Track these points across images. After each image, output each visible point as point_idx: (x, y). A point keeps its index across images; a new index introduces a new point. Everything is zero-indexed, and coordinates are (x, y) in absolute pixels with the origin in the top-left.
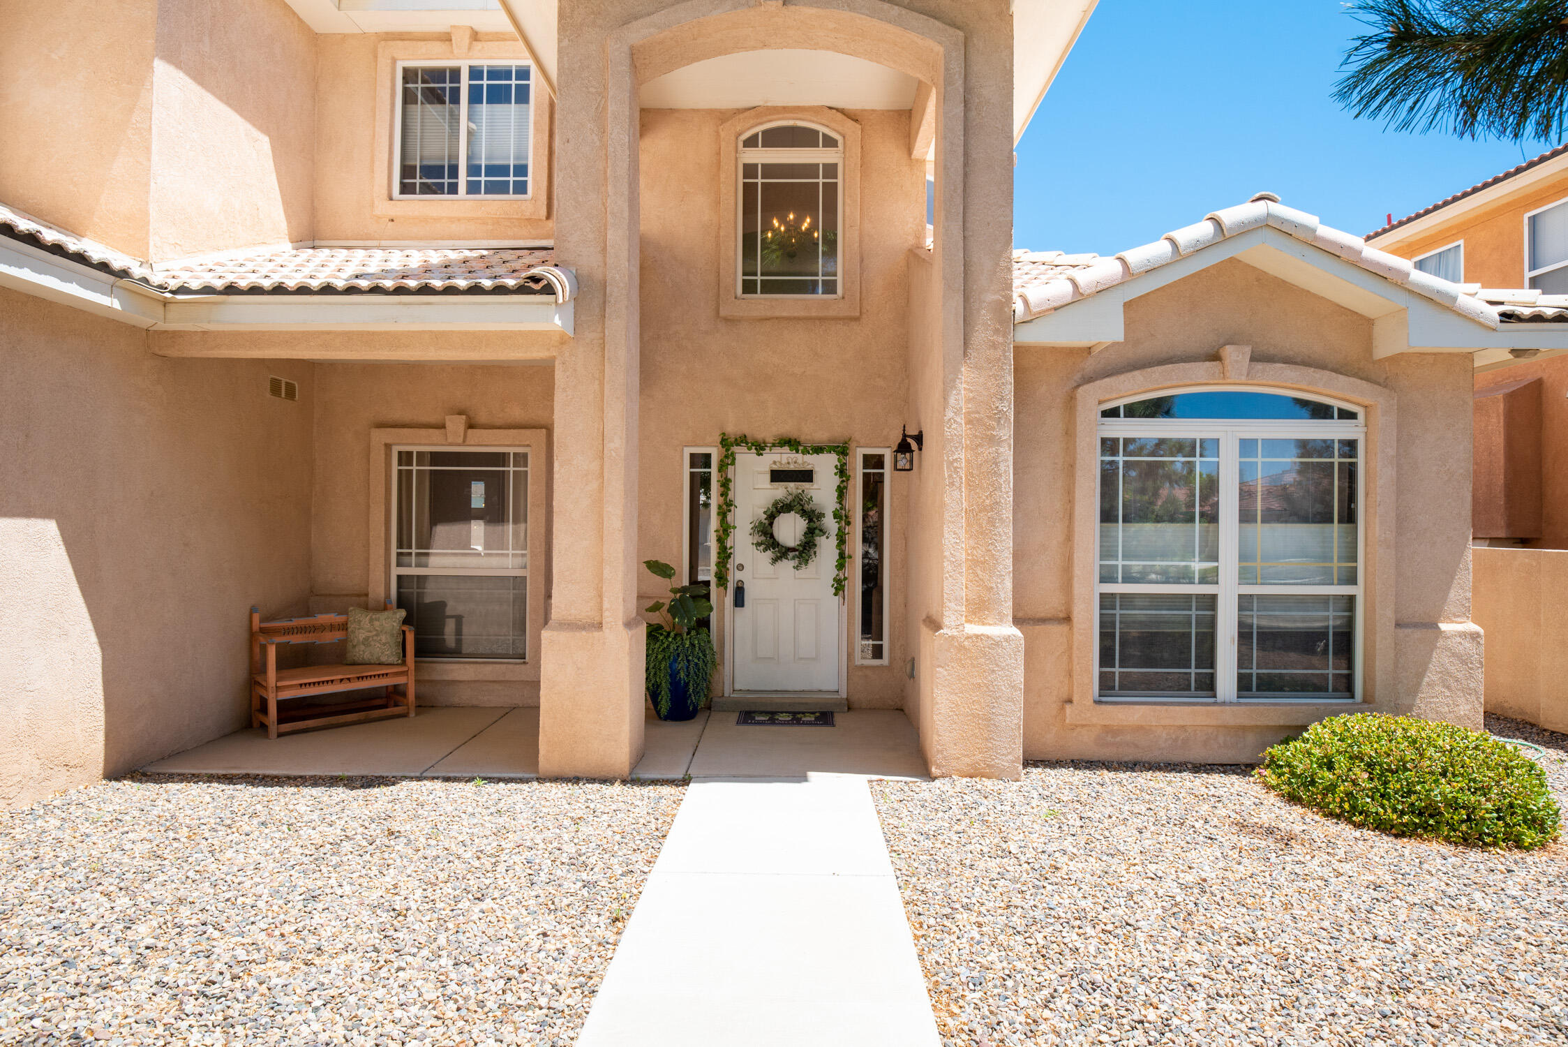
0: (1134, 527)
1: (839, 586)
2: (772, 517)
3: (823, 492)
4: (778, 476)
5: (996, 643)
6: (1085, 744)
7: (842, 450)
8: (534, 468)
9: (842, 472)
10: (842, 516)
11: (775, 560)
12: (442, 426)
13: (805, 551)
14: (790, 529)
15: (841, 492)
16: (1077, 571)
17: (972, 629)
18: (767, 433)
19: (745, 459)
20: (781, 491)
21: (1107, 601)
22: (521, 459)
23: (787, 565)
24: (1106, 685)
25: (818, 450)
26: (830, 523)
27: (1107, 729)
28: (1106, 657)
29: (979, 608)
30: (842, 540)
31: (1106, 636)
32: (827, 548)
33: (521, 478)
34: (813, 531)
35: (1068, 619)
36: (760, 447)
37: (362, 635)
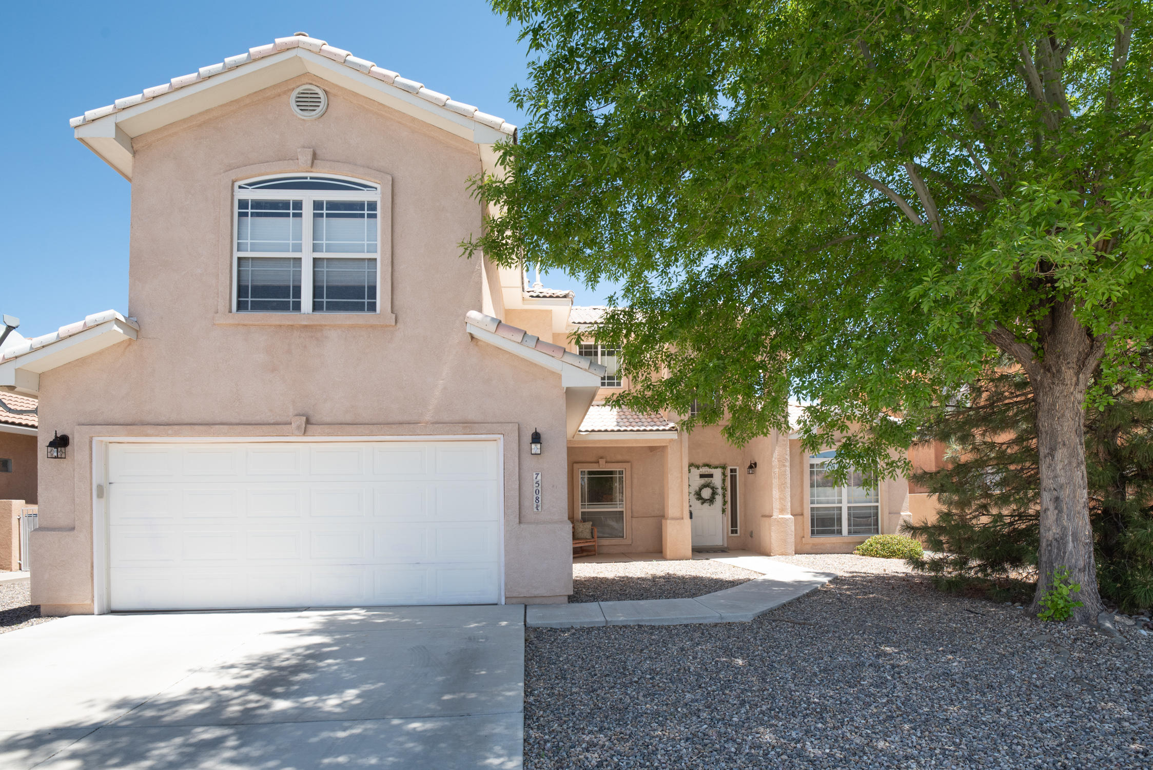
0: (820, 489)
1: (724, 511)
2: (700, 490)
3: (717, 480)
4: (702, 476)
5: (787, 520)
6: (808, 548)
7: (724, 468)
8: (626, 476)
9: (724, 474)
10: (724, 489)
11: (702, 503)
12: (598, 462)
13: (711, 500)
14: (706, 493)
15: (724, 481)
16: (805, 501)
17: (781, 516)
18: (700, 463)
19: (693, 470)
20: (703, 481)
21: (812, 509)
22: (621, 473)
23: (706, 505)
24: (813, 532)
25: (716, 467)
26: (720, 491)
27: (813, 544)
28: (812, 526)
29: (782, 511)
30: (724, 496)
31: (812, 520)
32: (719, 499)
33: (621, 479)
34: (714, 493)
35: (802, 515)
36: (698, 467)
37: (580, 530)
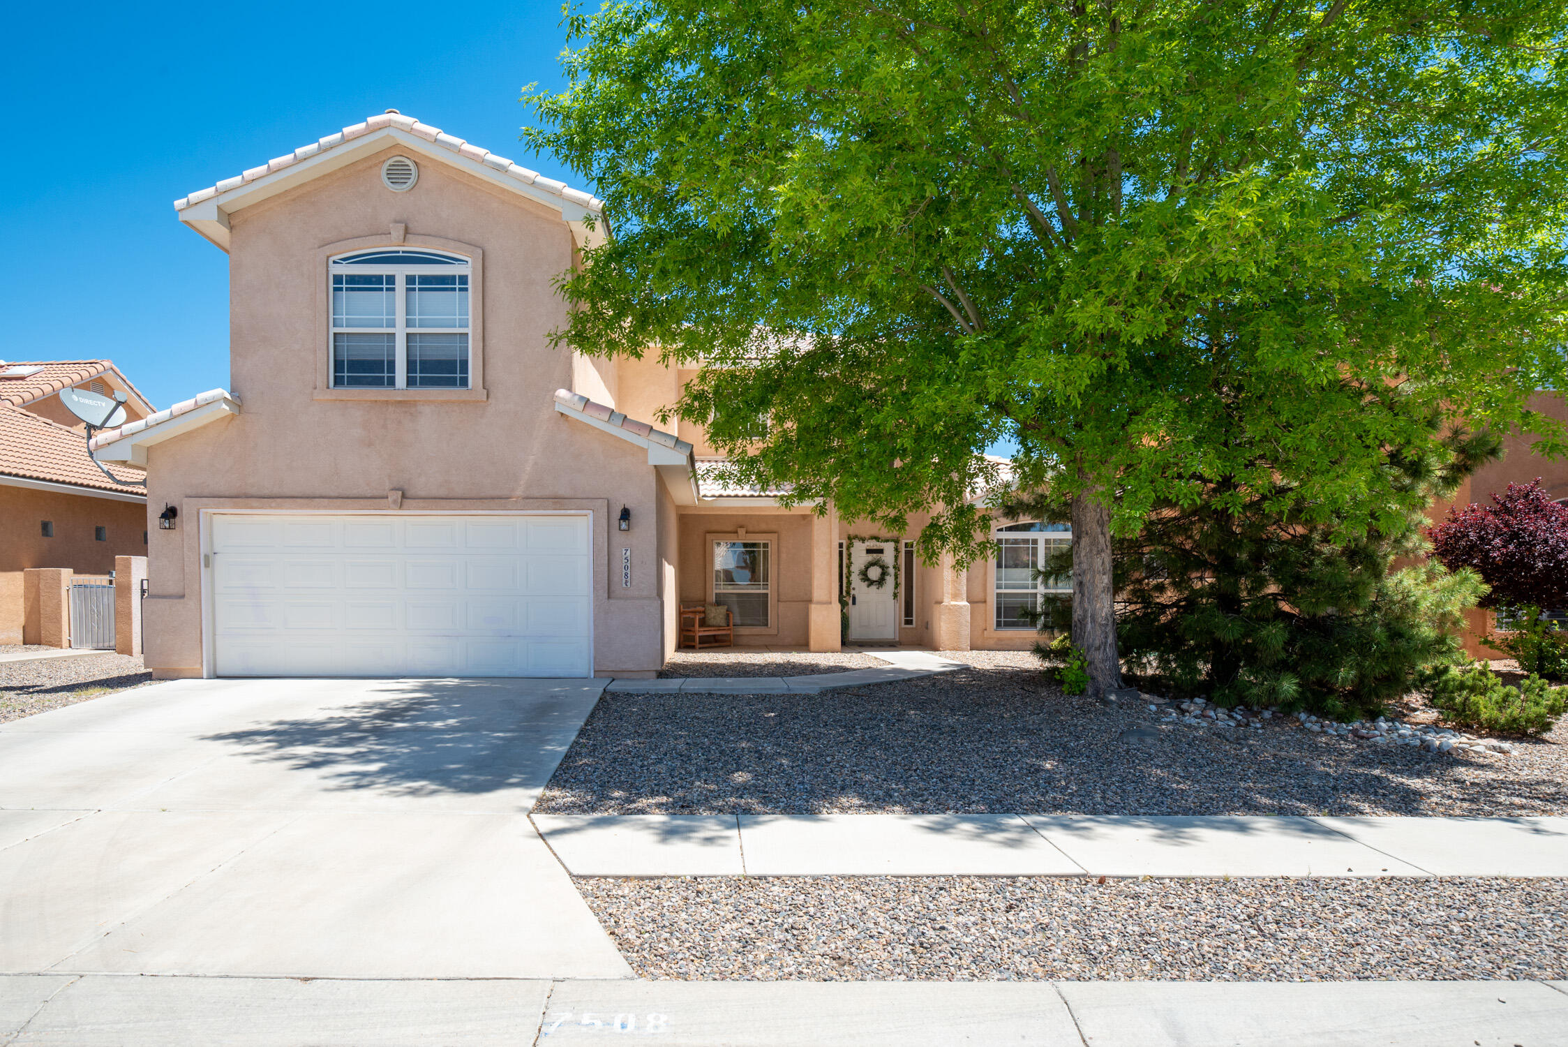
0: (1009, 570)
1: (895, 595)
2: (867, 568)
3: (888, 557)
4: (869, 551)
5: (960, 607)
6: (991, 643)
7: (897, 541)
8: (772, 550)
9: (896, 549)
10: (896, 567)
11: (869, 586)
12: (736, 532)
13: (881, 582)
14: (874, 573)
15: (896, 558)
16: (988, 585)
17: (953, 603)
18: (866, 535)
19: (857, 544)
20: (870, 557)
21: (999, 595)
22: (766, 545)
23: (874, 588)
24: (999, 624)
25: (887, 541)
26: (891, 571)
27: (999, 639)
28: (999, 615)
29: (955, 596)
30: (896, 577)
31: (999, 609)
32: (890, 580)
33: (766, 553)
34: (884, 574)
35: (985, 602)
36: (863, 540)
37: (712, 615)
